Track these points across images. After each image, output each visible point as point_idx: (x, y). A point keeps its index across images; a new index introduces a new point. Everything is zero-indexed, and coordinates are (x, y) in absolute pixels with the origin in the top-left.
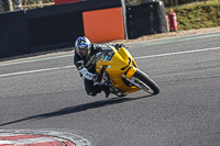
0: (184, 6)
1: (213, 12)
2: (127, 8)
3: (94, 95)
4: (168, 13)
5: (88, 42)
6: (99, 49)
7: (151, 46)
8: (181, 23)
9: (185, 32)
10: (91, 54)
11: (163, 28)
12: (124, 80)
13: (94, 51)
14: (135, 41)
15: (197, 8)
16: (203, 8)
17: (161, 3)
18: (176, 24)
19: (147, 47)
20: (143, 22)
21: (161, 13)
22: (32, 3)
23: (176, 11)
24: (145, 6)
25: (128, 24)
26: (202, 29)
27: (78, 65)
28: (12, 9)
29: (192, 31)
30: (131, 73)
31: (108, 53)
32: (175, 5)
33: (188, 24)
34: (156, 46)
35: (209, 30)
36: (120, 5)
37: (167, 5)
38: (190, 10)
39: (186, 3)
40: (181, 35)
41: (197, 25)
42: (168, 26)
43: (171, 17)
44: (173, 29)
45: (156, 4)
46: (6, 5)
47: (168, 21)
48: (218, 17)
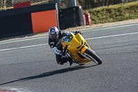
0: (95, 9)
1: (113, 13)
2: (59, 10)
3: (62, 64)
4: (84, 14)
8: (93, 20)
9: (96, 25)
11: (82, 23)
12: (79, 54)
15: (103, 10)
16: (107, 10)
17: (80, 7)
18: (90, 20)
20: (70, 18)
21: (81, 14)
23: (90, 12)
25: (59, 20)
26: (106, 24)
27: (51, 45)
29: (100, 25)
32: (89, 8)
33: (97, 21)
36: (55, 9)
37: (84, 9)
38: (98, 12)
40: (93, 27)
41: (103, 21)
42: (85, 21)
43: (87, 16)
44: (88, 23)
45: (77, 8)
47: (85, 18)
48: (117, 16)
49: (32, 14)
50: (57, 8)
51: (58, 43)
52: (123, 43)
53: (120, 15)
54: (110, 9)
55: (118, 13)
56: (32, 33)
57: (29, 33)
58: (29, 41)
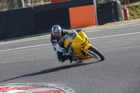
0: (133, 4)
2: (97, 5)
4: (123, 9)
6: (66, 33)
7: (113, 30)
8: (131, 15)
9: (134, 20)
10: (62, 36)
11: (120, 18)
13: (63, 34)
14: (103, 27)
17: (119, 2)
18: (128, 15)
19: (110, 30)
20: (107, 14)
22: (36, 2)
23: (128, 7)
24: (109, 4)
28: (24, 6)
30: (86, 47)
32: (127, 3)
33: (136, 16)
34: (116, 29)
36: (93, 4)
37: (122, 4)
38: (137, 7)
39: (135, 2)
40: (132, 22)
43: (125, 11)
44: (126, 18)
45: (116, 3)
46: (20, 4)
47: (123, 13)
49: (70, 9)
50: (95, 4)
51: (60, 41)
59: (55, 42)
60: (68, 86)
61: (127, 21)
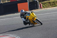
0: (44, 2)
1: (51, 4)
2: (29, 2)
3: (26, 25)
4: (40, 4)
5: (24, 11)
6: (27, 13)
8: (43, 6)
11: (38, 8)
15: (47, 2)
16: (49, 2)
17: (38, 1)
18: (42, 7)
20: (33, 6)
21: (38, 4)
22: (4, 1)
23: (42, 3)
26: (48, 8)
27: (21, 17)
29: (46, 8)
30: (35, 19)
31: (29, 14)
33: (45, 7)
35: (50, 8)
37: (39, 2)
38: (45, 3)
43: (40, 5)
44: (41, 8)
45: (37, 1)
47: (40, 6)
48: (53, 5)
49: (18, 4)
50: (28, 2)
51: (24, 16)
52: (56, 16)
53: (54, 4)
54: (50, 2)
55: (53, 4)
56: (18, 12)
57: (17, 12)
58: (17, 15)
59: (22, 17)
60: (17, 35)
61: (41, 9)
